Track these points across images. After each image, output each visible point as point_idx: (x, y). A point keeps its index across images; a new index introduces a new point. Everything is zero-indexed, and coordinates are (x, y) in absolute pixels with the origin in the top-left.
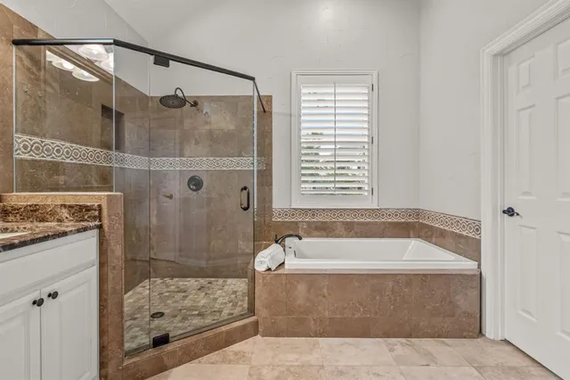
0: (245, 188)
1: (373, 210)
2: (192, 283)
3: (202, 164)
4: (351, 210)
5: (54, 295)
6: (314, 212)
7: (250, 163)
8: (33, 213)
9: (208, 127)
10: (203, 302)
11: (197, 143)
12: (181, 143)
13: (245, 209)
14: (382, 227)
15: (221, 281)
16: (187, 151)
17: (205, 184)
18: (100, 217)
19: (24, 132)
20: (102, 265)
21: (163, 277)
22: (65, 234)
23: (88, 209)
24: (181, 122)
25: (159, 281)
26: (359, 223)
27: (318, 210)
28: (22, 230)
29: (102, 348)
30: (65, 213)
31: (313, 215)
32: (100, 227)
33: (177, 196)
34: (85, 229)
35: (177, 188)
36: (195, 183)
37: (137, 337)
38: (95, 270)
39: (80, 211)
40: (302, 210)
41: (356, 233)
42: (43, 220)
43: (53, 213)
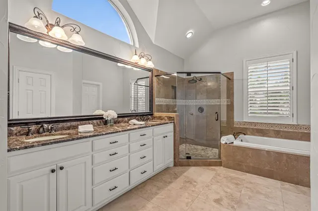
0: (217, 113)
1: (293, 125)
2: (199, 147)
3: (203, 102)
4: (278, 124)
5: (166, 136)
6: (256, 124)
7: (224, 102)
8: (160, 118)
9: (205, 88)
10: (203, 153)
11: (201, 94)
12: (196, 95)
13: (217, 120)
14: (300, 135)
15: (211, 149)
16: (198, 97)
17: (205, 110)
18: (174, 120)
19: (157, 98)
20: (174, 132)
21: (189, 144)
22: (168, 123)
23: (171, 117)
24: (196, 86)
25: (188, 145)
26: (283, 131)
27: (258, 123)
28: (159, 122)
29: (174, 154)
30: (166, 118)
31: (255, 125)
32: (174, 122)
33: (194, 114)
34: (171, 123)
35: (194, 111)
36: (201, 110)
37: (183, 156)
38: (173, 133)
39: (170, 118)
40: (250, 122)
41: (281, 136)
42: (162, 120)
43: (164, 118)
